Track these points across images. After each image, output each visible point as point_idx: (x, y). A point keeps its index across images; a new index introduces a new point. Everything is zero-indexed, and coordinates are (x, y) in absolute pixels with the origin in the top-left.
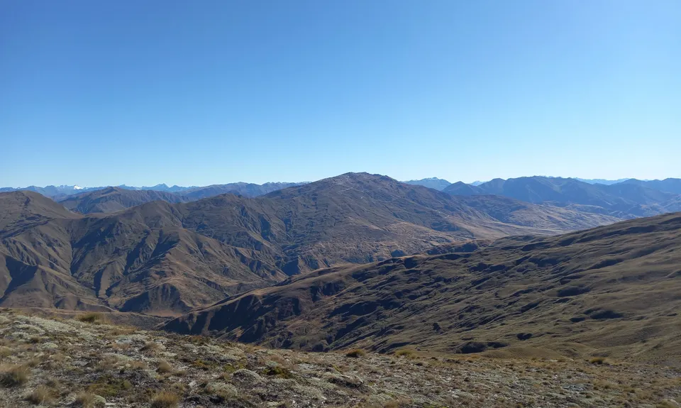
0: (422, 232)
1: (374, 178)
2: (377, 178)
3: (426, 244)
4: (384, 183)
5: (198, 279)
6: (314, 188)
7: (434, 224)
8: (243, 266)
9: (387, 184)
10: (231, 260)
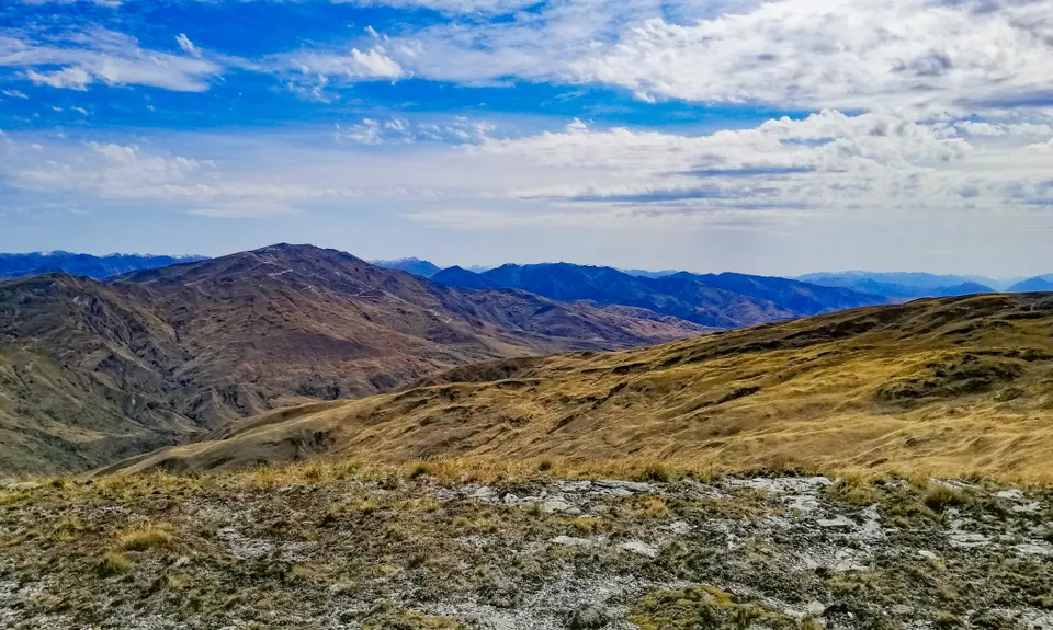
0: (414, 345)
1: (325, 254)
2: (332, 255)
3: (424, 364)
4: (345, 264)
5: (24, 431)
6: (222, 267)
7: (430, 333)
8: (107, 405)
9: (351, 267)
10: (84, 395)
